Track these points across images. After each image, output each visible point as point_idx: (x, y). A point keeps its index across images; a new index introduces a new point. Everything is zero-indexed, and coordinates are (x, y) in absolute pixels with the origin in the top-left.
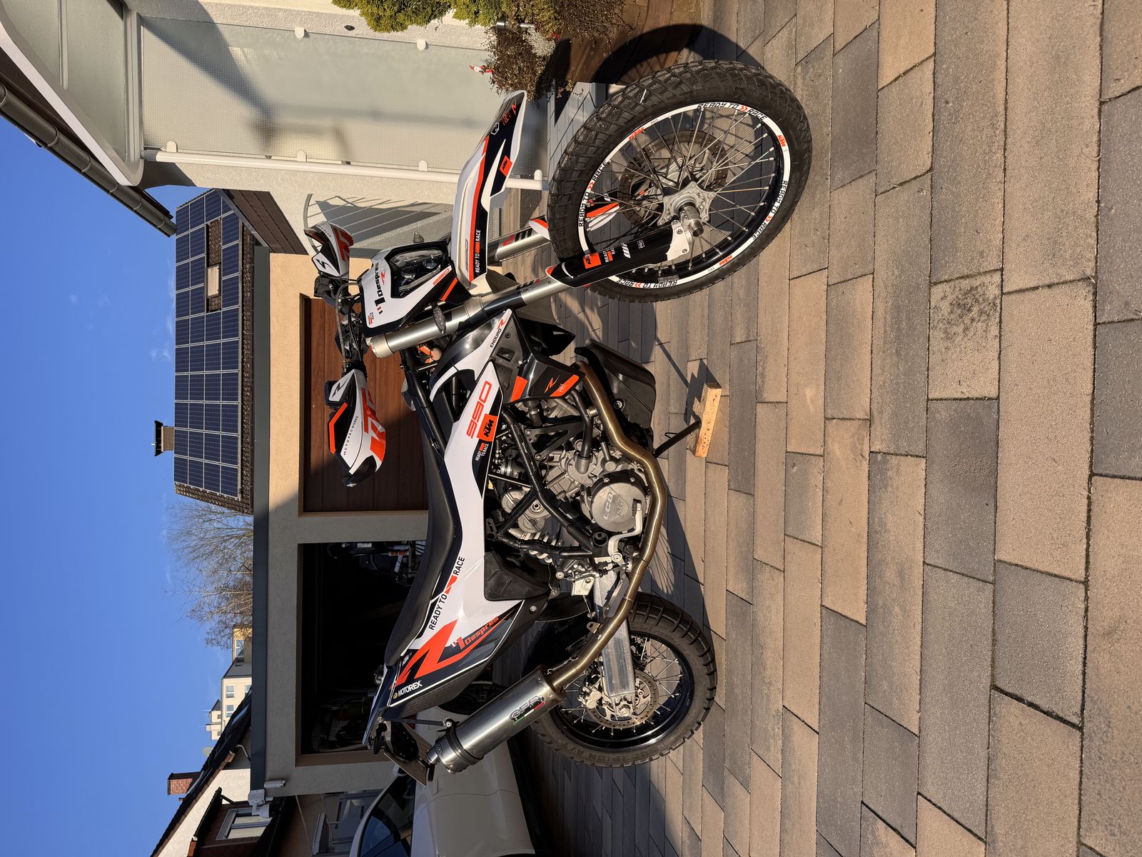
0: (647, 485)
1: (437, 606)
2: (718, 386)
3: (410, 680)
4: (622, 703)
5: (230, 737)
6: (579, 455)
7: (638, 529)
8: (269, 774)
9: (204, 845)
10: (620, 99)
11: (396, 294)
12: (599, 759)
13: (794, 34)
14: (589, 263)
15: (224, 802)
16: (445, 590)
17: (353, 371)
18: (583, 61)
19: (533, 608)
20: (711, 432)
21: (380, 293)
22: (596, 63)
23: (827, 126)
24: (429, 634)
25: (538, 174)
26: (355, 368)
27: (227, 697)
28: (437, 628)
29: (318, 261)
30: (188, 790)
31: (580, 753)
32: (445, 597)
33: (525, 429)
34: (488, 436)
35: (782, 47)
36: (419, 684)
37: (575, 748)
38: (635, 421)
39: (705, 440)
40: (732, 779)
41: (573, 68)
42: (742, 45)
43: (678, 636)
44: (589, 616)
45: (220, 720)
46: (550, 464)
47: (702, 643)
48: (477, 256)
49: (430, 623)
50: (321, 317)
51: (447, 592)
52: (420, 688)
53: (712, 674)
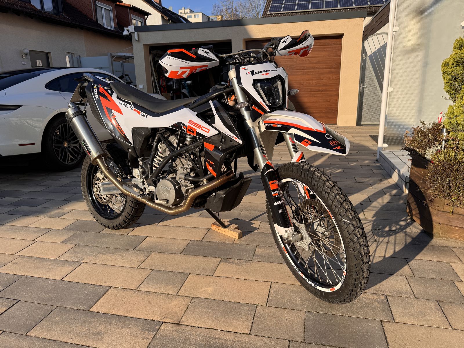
0: (179, 205)
1: (129, 105)
2: (240, 237)
3: (99, 94)
4: (99, 188)
5: (175, 17)
6: (187, 174)
7: (157, 202)
8: (140, 33)
9: (129, 10)
10: (346, 207)
11: (255, 82)
12: (84, 177)
13: (405, 296)
14: (272, 184)
15: (146, 17)
16: (135, 109)
17: (218, 60)
18: (418, 174)
19: (130, 150)
20: (221, 232)
21: (257, 73)
22: (417, 181)
23: (342, 313)
24: (117, 101)
25: (386, 145)
26: (220, 61)
27: (195, 15)
28: (119, 106)
29: (287, 39)
30: (155, 2)
31: (85, 169)
32: (132, 109)
33: (199, 149)
34: (188, 130)
35: (400, 287)
36: (97, 98)
37: (86, 166)
38: (207, 201)
39: (218, 229)
40: (72, 234)
41: (416, 169)
42: (412, 262)
43: (126, 214)
44: (128, 175)
45: (186, 13)
46: (187, 159)
47: (124, 225)
48: (272, 125)
49: (122, 102)
50: (333, 43)
51: (134, 110)
52: (95, 98)
53: (114, 228)
